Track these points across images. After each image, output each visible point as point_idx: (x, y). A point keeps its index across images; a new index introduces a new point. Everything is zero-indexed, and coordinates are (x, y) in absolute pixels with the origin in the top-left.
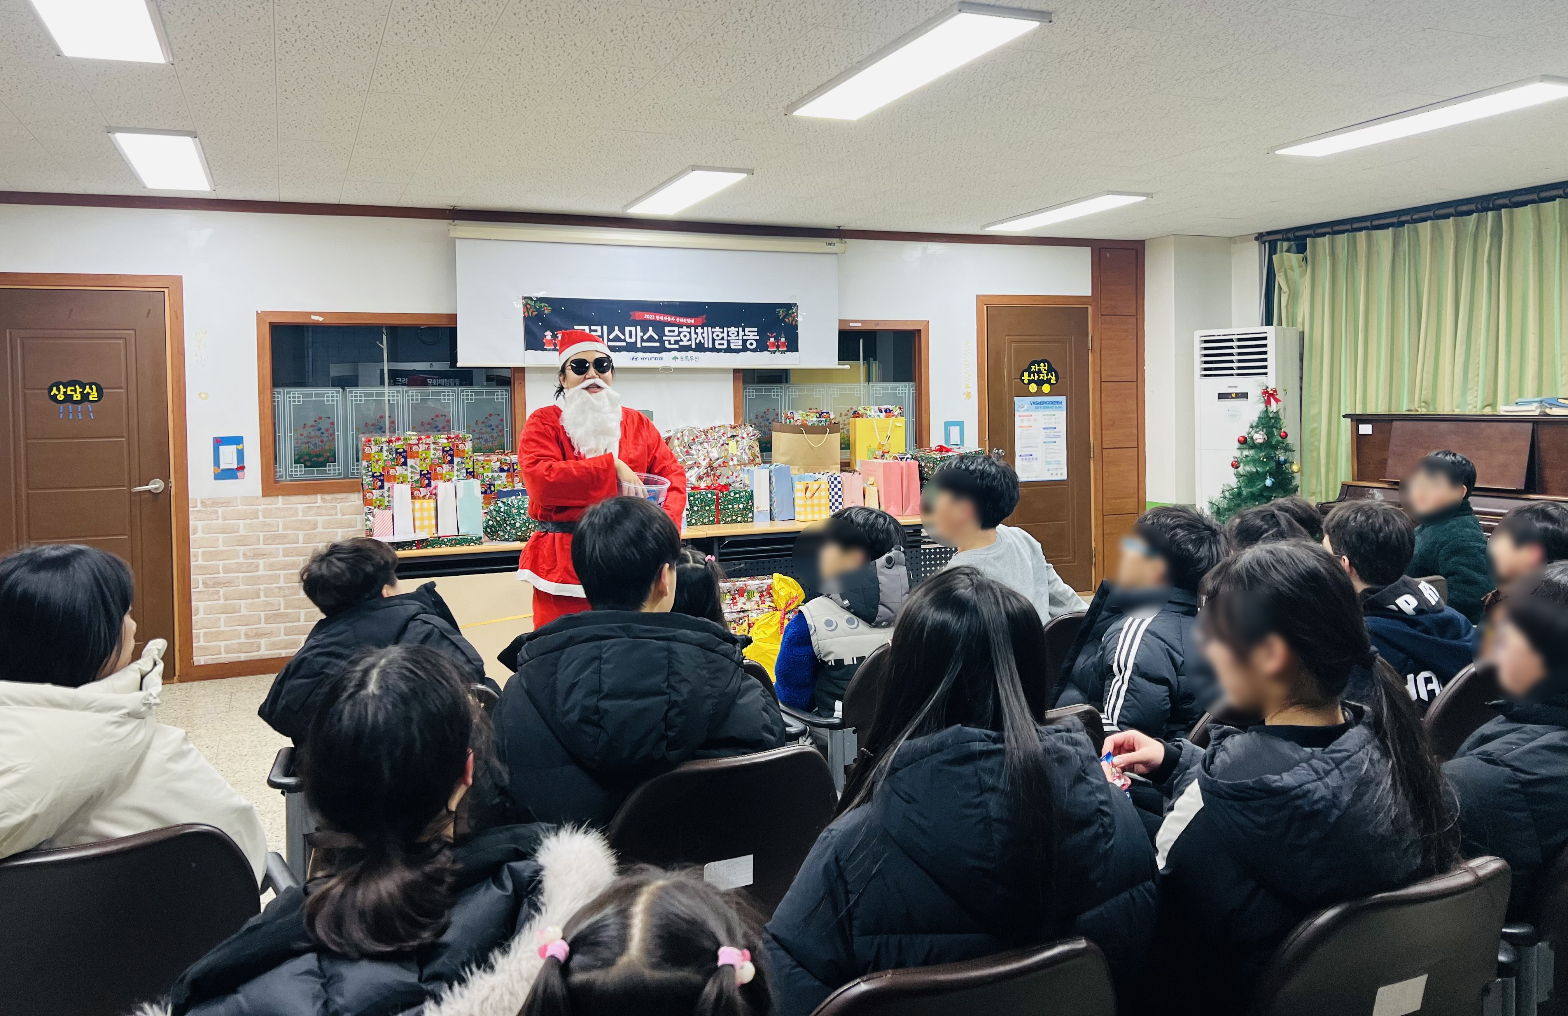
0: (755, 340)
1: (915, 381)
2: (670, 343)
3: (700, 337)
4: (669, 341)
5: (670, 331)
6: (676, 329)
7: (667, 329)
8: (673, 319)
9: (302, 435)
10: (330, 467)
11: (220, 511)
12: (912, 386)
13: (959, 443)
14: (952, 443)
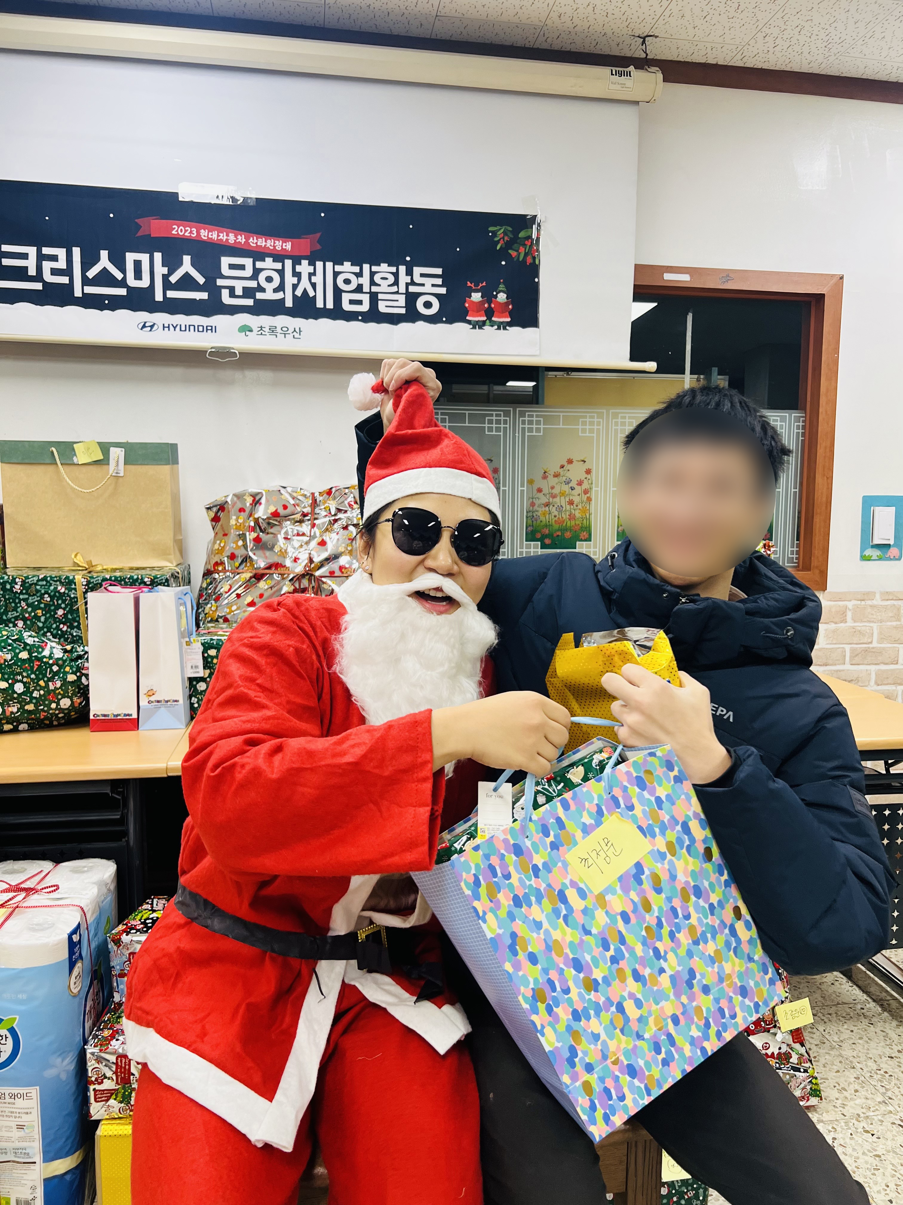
0: (436, 295)
1: (804, 409)
2: (232, 294)
3: (305, 283)
4: (232, 290)
5: (232, 267)
6: (248, 262)
7: (225, 261)
8: (241, 239)
12: (797, 419)
13: (892, 542)
14: (876, 541)
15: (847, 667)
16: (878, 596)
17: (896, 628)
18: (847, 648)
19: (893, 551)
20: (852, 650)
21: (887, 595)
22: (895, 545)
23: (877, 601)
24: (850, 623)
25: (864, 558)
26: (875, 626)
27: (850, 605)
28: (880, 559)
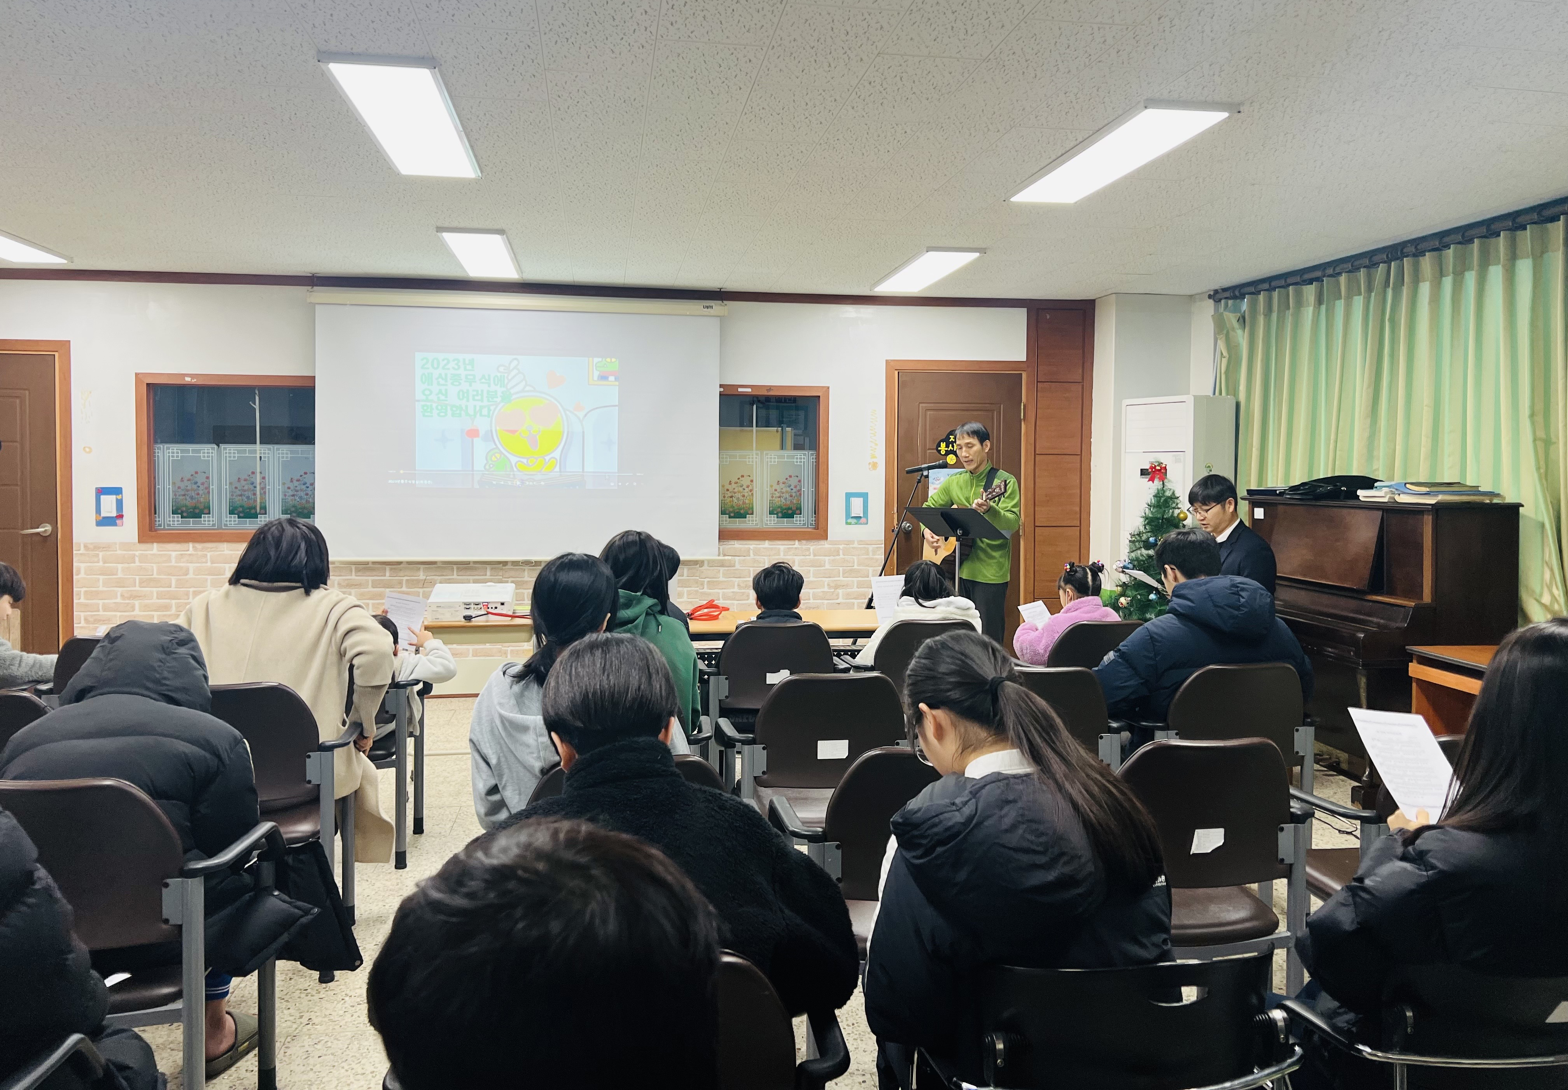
1: (816, 450)
9: (179, 488)
10: (205, 517)
11: (101, 554)
12: (812, 455)
13: (862, 516)
14: (853, 515)
15: (841, 578)
16: (856, 542)
17: (866, 558)
18: (841, 569)
19: (863, 520)
20: (844, 570)
21: (861, 542)
22: (864, 517)
23: (856, 545)
24: (842, 556)
25: (847, 523)
26: (855, 558)
27: (841, 547)
28: (856, 524)
